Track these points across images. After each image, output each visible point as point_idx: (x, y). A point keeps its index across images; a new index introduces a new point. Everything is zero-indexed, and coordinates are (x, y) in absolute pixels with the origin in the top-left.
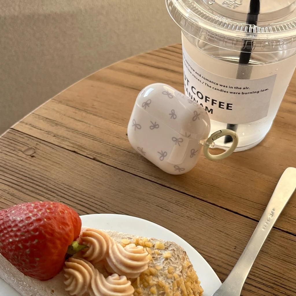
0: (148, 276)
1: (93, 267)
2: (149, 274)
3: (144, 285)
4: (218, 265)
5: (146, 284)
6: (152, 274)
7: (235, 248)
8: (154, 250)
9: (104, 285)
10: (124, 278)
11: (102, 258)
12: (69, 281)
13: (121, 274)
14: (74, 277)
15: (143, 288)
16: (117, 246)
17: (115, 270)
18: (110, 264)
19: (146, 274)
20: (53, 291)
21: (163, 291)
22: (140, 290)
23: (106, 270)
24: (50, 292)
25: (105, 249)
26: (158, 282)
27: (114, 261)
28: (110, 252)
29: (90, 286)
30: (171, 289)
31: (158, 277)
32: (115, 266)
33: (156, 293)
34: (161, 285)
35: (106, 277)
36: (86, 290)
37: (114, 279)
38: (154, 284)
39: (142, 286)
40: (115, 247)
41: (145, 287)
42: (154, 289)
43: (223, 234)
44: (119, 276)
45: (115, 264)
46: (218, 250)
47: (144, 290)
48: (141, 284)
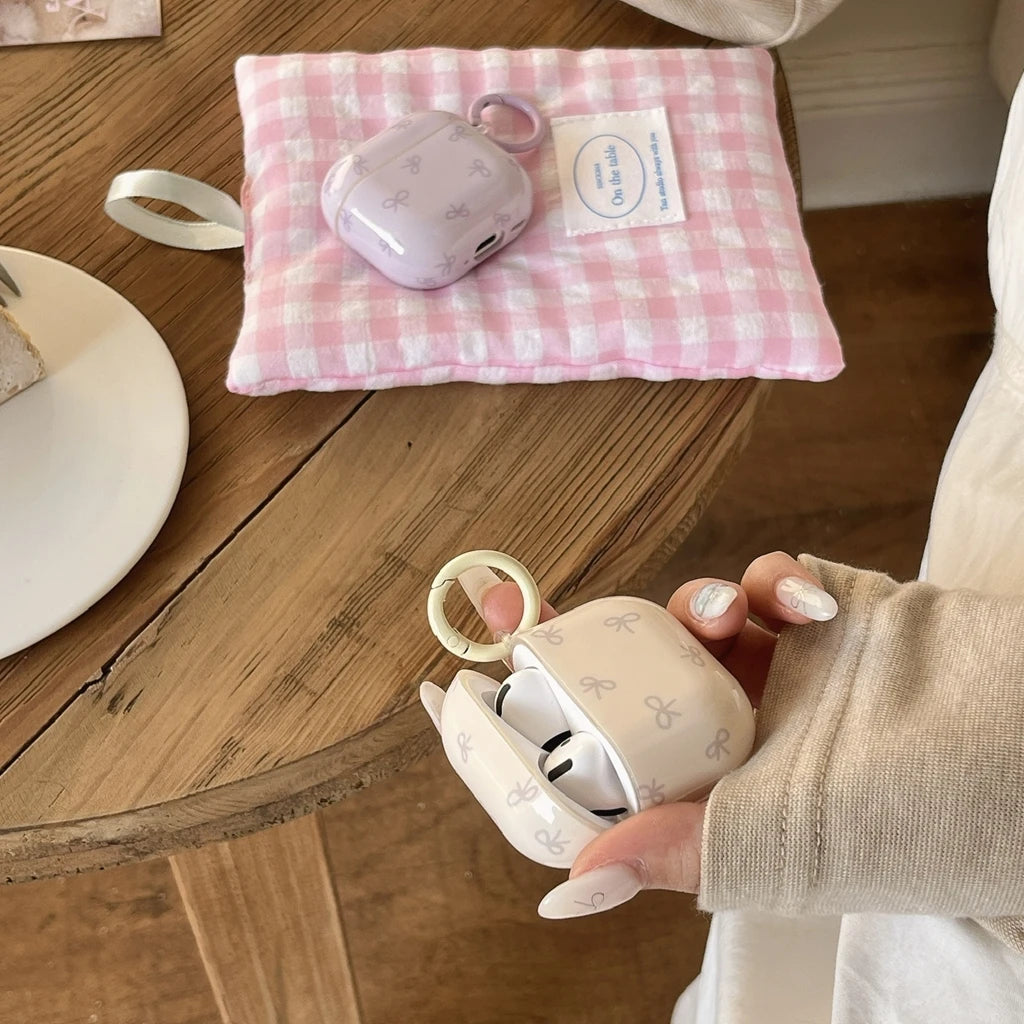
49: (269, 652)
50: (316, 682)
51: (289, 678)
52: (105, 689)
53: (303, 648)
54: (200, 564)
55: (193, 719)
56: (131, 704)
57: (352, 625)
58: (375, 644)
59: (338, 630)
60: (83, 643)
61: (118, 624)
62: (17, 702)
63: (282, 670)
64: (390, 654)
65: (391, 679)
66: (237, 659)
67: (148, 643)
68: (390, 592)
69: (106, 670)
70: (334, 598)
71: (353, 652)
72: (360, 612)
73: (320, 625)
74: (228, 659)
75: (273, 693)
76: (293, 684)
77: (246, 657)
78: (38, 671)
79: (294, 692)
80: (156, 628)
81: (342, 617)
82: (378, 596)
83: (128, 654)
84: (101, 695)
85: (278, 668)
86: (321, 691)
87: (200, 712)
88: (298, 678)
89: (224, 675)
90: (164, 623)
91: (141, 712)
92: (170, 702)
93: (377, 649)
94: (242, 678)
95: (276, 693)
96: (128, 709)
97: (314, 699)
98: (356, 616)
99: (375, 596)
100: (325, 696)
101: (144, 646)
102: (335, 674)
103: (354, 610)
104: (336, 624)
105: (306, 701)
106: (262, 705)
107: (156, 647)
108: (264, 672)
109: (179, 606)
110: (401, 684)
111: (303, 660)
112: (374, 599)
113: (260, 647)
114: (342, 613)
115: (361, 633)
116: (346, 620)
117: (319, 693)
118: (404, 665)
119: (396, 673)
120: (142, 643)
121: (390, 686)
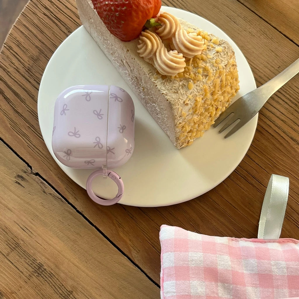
0: (199, 60)
1: (161, 41)
2: (200, 59)
3: (194, 65)
4: (260, 76)
5: (196, 65)
6: (202, 59)
7: (279, 67)
8: (210, 43)
9: (165, 55)
10: (181, 55)
11: (169, 36)
12: (141, 45)
13: (180, 51)
14: (145, 44)
15: (193, 67)
16: (183, 31)
17: (176, 48)
18: (174, 42)
19: (198, 58)
20: (128, 51)
21: (207, 73)
22: (191, 67)
23: (170, 46)
24: (126, 50)
25: (173, 30)
26: (205, 66)
27: (177, 40)
28: (177, 33)
29: (155, 54)
30: (213, 74)
31: (206, 63)
32: (177, 45)
33: (202, 74)
34: (206, 69)
35: (168, 51)
36: (151, 55)
37: (174, 53)
38: (202, 67)
39: (193, 65)
40: (181, 31)
41: (195, 67)
42: (201, 70)
43: (274, 54)
44: (178, 53)
45: (177, 43)
46: (264, 65)
47: (194, 68)
48: (192, 64)
49: (32, 237)
50: (13, 256)
51: (17, 245)
52: (28, 174)
53: (31, 252)
54: (80, 211)
55: (7, 207)
56: (19, 184)
57: (38, 273)
58: (26, 282)
59: (36, 267)
60: (51, 166)
61: (57, 179)
62: (29, 142)
63: (22, 242)
64: (20, 289)
65: (7, 288)
66: (31, 225)
67: (46, 190)
68: (52, 292)
69: (37, 174)
70: (53, 267)
71: (25, 273)
72: (44, 277)
73: (41, 259)
74: (32, 221)
75: (12, 238)
76: (14, 247)
77: (31, 228)
78: (41, 149)
79: (10, 246)
80: (52, 193)
81: (43, 269)
82: (51, 286)
83: (42, 183)
84: (25, 172)
85: (23, 241)
86: (10, 259)
87: (9, 209)
88: (17, 249)
89: (24, 219)
90: (54, 196)
91: (14, 187)
92: (16, 197)
93: (23, 283)
94: (22, 226)
95: (12, 239)
96: (17, 182)
97: (5, 255)
98: (42, 275)
99: (51, 284)
100: (6, 259)
101: (44, 188)
102: (15, 264)
103: (45, 275)
104: (40, 266)
105: (5, 252)
106: (7, 234)
107: (43, 193)
108: (23, 235)
109: (61, 203)
110: (4, 293)
111: (25, 251)
112: (49, 284)
113: (35, 234)
114: (45, 269)
115: (33, 277)
116: (41, 271)
117: (8, 257)
118: (13, 294)
119: (10, 291)
120: (46, 188)
121: (4, 287)
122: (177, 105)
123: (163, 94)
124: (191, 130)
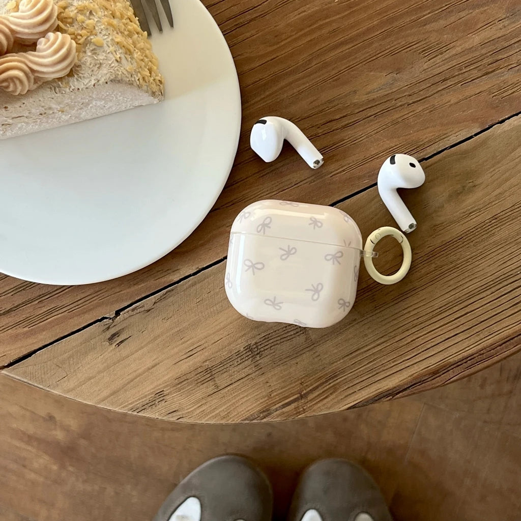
0: (63, 13)
1: (14, 54)
2: (63, 11)
5: (69, 20)
6: (65, 8)
9: (43, 57)
10: (51, 35)
11: (12, 40)
12: (12, 85)
13: (44, 34)
14: (12, 79)
15: (71, 26)
16: (12, 16)
17: (36, 37)
18: (25, 37)
19: (61, 13)
20: (6, 108)
21: (88, 11)
22: (71, 30)
23: (25, 45)
24: (4, 110)
25: (7, 30)
26: (77, 8)
27: (26, 31)
28: (14, 27)
29: (33, 71)
30: (91, 2)
31: (72, 5)
32: (33, 34)
33: (85, 18)
34: (82, 9)
35: (35, 50)
36: (32, 77)
37: (45, 44)
38: (76, 13)
39: (68, 25)
40: (12, 19)
41: (71, 24)
42: (80, 17)
44: (44, 37)
45: (30, 33)
47: (73, 26)
48: (66, 26)
49: (206, 348)
50: (222, 380)
51: (208, 370)
52: (112, 325)
53: (225, 354)
54: (196, 271)
55: (149, 369)
56: (121, 342)
57: (258, 354)
58: (263, 373)
59: (248, 354)
60: (113, 290)
61: (136, 287)
62: (65, 309)
63: (207, 363)
64: (268, 384)
65: (261, 401)
66: (188, 342)
67: (146, 308)
68: (289, 343)
69: (118, 313)
70: (255, 332)
71: (249, 372)
72: (266, 348)
73: (240, 346)
74: (183, 340)
75: (196, 375)
76: (209, 375)
77: (193, 344)
78: (83, 296)
79: (207, 380)
80: (154, 301)
81: (255, 346)
82: (281, 343)
83: (133, 310)
84: (108, 328)
85: (206, 361)
86: (223, 386)
87: (153, 367)
88: (213, 373)
89: (176, 350)
90: (160, 300)
91: (125, 350)
92: (140, 352)
93: (262, 379)
94: (185, 356)
95: (198, 376)
96: (118, 345)
97: (216, 390)
98: (262, 349)
99: (278, 342)
100: (222, 392)
101: (143, 309)
102: (233, 381)
103: (263, 345)
104: (249, 348)
105: (211, 389)
106: (187, 379)
107: (147, 314)
108: (197, 359)
109: (174, 292)
110: (265, 407)
111: (221, 363)
112: (277, 344)
113: (203, 342)
114: (256, 343)
115: (259, 362)
116: (256, 349)
117: (220, 388)
118: (272, 395)
119: (266, 399)
120: (143, 306)
121: (259, 405)
122: (118, 72)
123: (94, 85)
124: (148, 70)
